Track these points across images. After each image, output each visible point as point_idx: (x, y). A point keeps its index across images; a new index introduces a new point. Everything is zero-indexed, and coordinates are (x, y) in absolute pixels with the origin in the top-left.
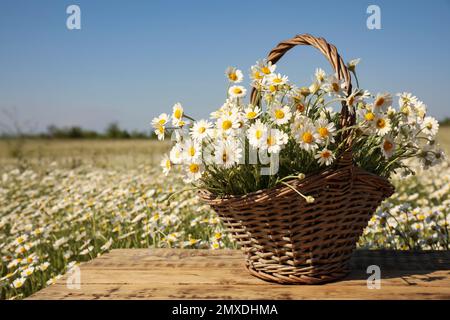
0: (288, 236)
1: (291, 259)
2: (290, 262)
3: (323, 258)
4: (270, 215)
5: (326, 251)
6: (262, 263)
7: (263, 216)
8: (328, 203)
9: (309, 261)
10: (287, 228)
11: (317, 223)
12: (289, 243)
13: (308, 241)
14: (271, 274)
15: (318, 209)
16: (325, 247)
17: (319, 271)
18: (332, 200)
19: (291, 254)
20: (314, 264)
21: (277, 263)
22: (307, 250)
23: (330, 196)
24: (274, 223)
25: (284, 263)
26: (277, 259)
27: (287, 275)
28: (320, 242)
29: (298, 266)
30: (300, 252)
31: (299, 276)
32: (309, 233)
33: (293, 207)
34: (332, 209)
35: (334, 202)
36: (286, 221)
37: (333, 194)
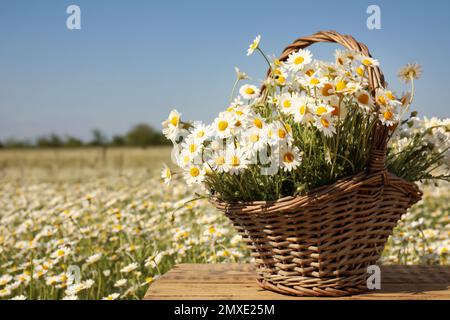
0: (315, 245)
1: (317, 270)
2: (315, 274)
3: (349, 269)
4: (298, 223)
5: (352, 261)
6: (282, 275)
7: (291, 223)
8: (358, 210)
9: (335, 272)
10: (315, 236)
11: (346, 231)
12: (315, 252)
13: (335, 251)
14: (291, 287)
15: (348, 216)
16: (352, 257)
17: (345, 282)
18: (362, 206)
19: (317, 265)
20: (341, 275)
21: (300, 275)
22: (334, 261)
23: (360, 203)
24: (301, 232)
25: (308, 275)
26: (301, 270)
27: (311, 288)
28: (347, 252)
29: (323, 277)
30: (326, 262)
31: (324, 289)
32: (336, 242)
33: (323, 214)
34: (362, 216)
35: (364, 209)
36: (315, 229)
37: (364, 200)
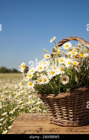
0: (71, 109)
1: (71, 118)
2: (70, 119)
3: (82, 117)
4: (66, 102)
5: (83, 115)
6: (59, 119)
7: (63, 102)
8: (85, 97)
9: (78, 119)
10: (71, 106)
11: (81, 104)
12: (71, 112)
13: (77, 111)
14: (62, 123)
15: (82, 99)
16: (83, 113)
17: (80, 122)
18: (87, 96)
19: (71, 116)
20: (79, 119)
21: (65, 119)
22: (77, 115)
24: (67, 105)
25: (68, 119)
26: (66, 118)
27: (69, 124)
28: (81, 112)
29: (73, 120)
30: (75, 115)
31: (73, 124)
32: (78, 108)
33: (74, 99)
34: (87, 99)
35: (88, 97)
36: (72, 104)
37: (87, 94)
